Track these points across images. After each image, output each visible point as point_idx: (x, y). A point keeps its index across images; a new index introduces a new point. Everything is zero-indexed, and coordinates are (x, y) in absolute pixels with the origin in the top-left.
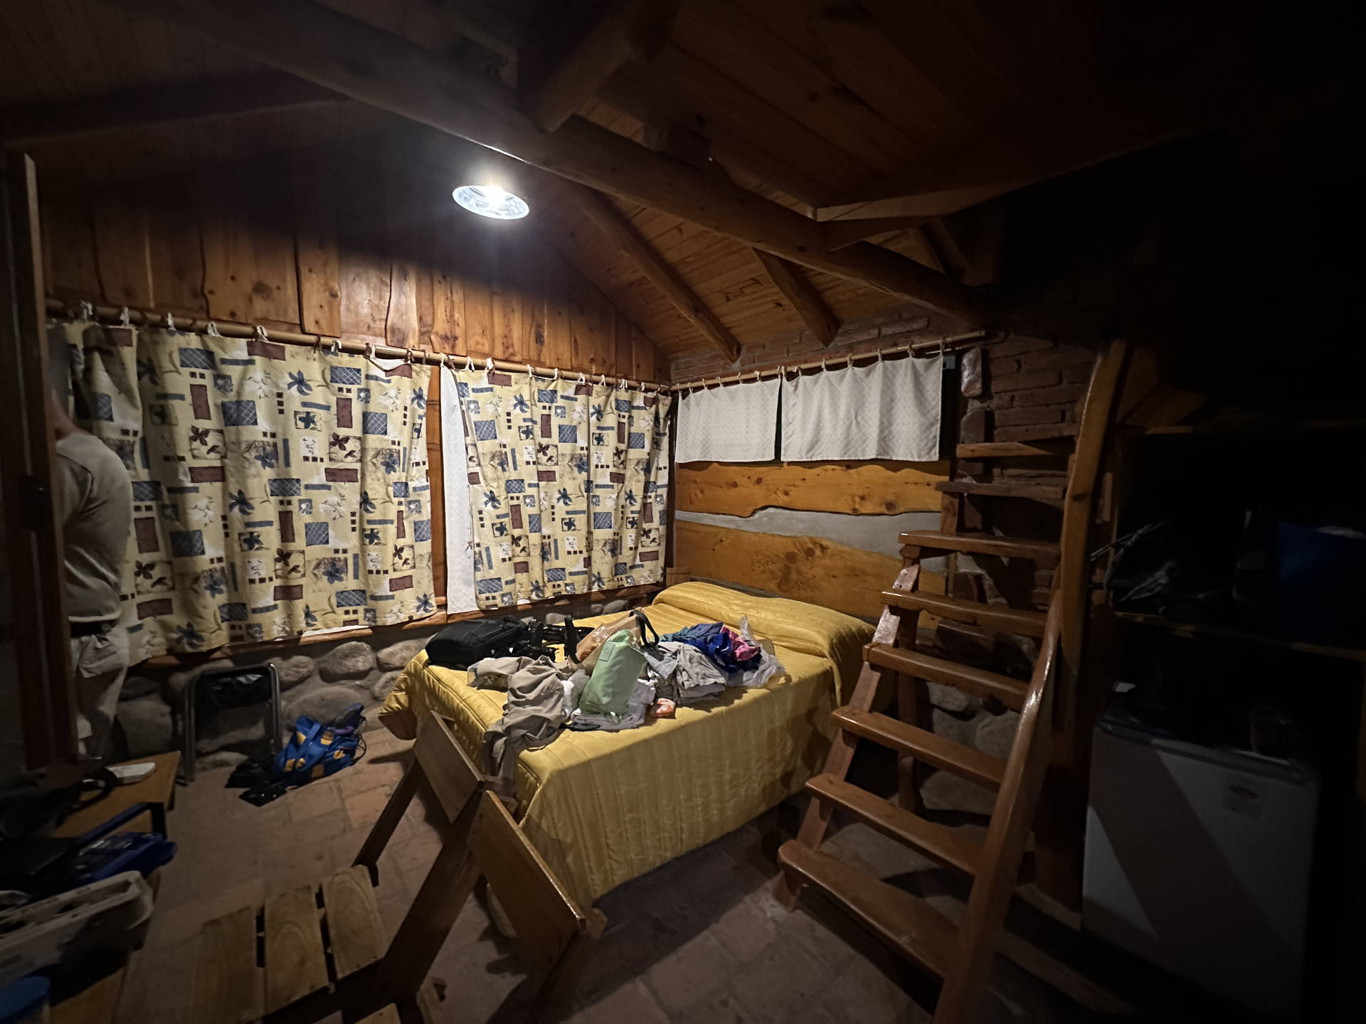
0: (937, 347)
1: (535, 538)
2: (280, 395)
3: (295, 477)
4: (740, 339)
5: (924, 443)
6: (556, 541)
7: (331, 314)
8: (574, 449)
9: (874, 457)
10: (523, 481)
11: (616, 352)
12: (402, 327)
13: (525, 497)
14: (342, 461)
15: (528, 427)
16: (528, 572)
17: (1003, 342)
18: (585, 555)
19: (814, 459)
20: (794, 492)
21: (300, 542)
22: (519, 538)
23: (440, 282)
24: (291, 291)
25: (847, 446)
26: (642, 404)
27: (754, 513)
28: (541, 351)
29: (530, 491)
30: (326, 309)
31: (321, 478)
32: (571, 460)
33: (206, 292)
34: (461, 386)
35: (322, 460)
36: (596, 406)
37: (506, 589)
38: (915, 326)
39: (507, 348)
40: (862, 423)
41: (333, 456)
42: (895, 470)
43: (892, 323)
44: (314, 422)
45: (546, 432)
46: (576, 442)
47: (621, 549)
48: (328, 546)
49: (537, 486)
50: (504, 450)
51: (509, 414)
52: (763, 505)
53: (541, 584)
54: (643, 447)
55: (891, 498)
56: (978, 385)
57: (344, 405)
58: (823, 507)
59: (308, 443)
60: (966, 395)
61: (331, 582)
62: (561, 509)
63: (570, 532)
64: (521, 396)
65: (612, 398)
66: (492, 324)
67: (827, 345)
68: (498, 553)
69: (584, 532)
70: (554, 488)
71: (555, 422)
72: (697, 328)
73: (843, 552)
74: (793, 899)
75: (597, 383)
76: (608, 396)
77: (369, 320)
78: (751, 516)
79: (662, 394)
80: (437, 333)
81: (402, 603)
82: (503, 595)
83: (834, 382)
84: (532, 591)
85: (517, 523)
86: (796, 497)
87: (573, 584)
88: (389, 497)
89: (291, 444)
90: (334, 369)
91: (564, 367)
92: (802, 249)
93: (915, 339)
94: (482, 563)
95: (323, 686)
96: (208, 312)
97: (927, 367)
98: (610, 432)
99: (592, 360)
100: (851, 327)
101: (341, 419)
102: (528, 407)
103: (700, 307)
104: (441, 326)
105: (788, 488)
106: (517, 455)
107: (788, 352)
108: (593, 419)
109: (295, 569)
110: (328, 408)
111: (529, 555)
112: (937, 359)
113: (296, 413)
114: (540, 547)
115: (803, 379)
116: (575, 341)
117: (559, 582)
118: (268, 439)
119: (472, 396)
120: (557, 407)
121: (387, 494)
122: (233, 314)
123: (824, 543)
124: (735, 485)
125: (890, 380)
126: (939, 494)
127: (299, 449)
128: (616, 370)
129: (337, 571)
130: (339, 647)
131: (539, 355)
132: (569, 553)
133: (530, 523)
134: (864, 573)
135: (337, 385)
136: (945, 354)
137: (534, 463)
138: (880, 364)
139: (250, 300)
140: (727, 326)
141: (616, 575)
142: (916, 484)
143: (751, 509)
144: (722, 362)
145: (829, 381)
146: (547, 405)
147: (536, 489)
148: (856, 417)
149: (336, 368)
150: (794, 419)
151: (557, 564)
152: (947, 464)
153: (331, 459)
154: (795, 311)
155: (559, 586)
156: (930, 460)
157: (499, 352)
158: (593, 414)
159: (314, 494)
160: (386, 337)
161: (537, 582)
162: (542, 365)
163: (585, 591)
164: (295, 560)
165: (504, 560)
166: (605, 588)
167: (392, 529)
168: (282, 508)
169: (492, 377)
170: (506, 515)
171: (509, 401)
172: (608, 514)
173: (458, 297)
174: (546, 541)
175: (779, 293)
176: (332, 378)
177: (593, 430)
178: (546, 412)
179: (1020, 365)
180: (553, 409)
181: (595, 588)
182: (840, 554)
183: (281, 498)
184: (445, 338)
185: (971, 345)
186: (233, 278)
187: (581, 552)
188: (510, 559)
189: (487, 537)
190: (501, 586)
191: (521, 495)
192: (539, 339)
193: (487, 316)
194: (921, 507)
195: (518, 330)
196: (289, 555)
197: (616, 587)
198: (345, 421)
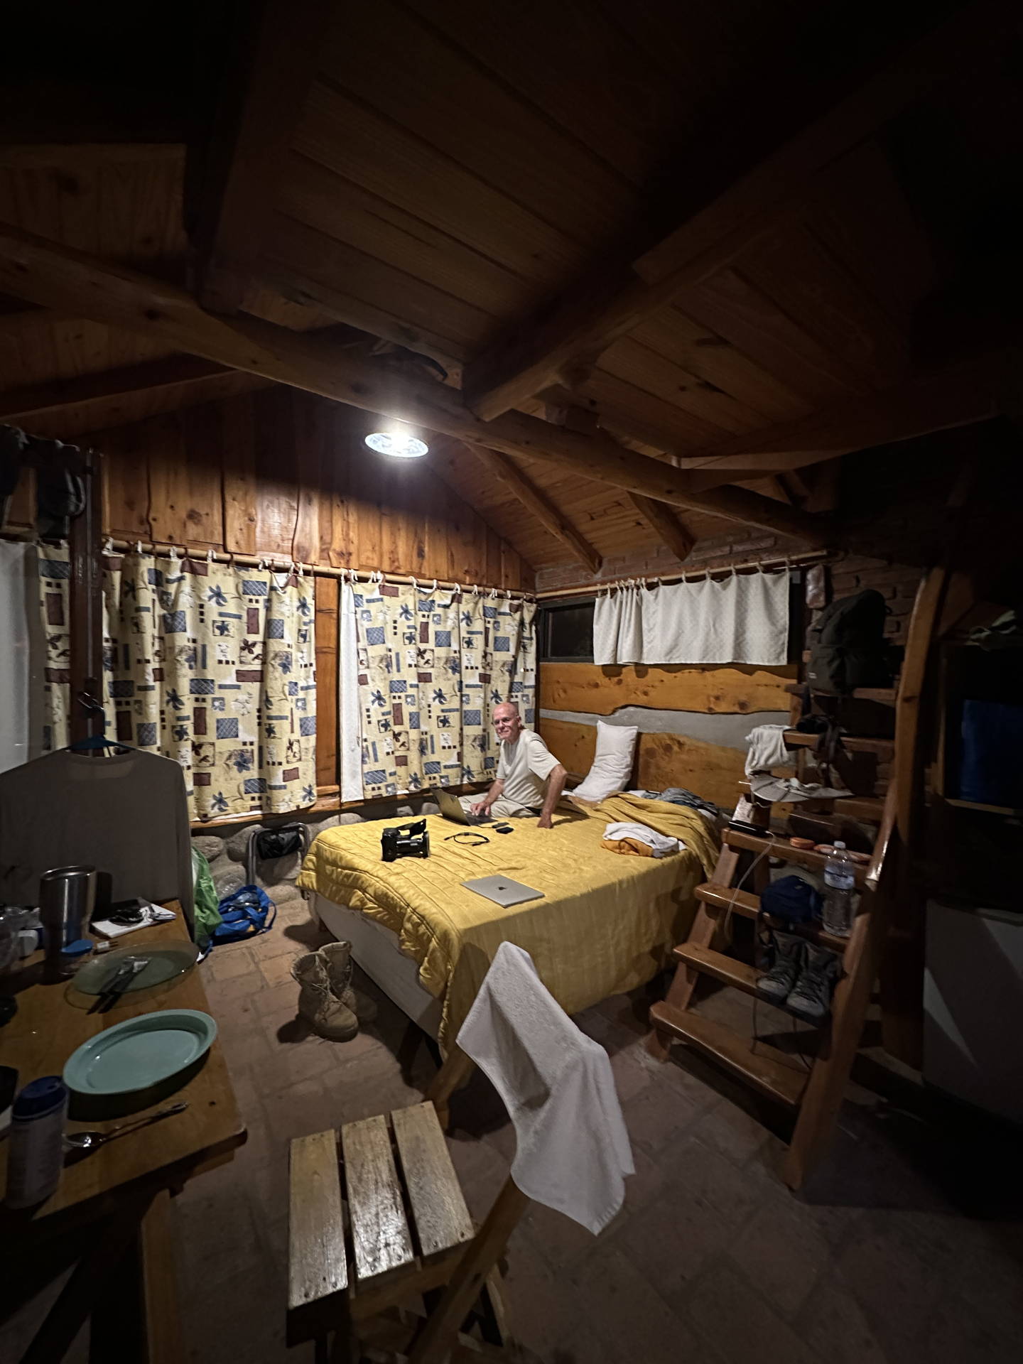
0: (783, 564)
1: (414, 734)
2: (202, 606)
3: (210, 677)
4: (602, 553)
5: (773, 649)
6: (432, 737)
7: (249, 536)
8: (448, 653)
9: (730, 661)
10: (405, 682)
11: (487, 564)
12: (307, 545)
13: (407, 696)
14: (251, 664)
15: (411, 633)
16: (406, 765)
17: (842, 560)
18: (458, 749)
19: (672, 662)
20: (653, 693)
21: (211, 735)
22: (400, 734)
23: (338, 506)
24: (217, 518)
25: (706, 652)
26: (508, 611)
27: (614, 711)
28: (422, 564)
29: (411, 691)
30: (245, 531)
31: (232, 680)
32: (446, 663)
33: (150, 519)
34: (358, 597)
35: (233, 663)
36: (466, 613)
37: (390, 780)
38: (763, 545)
39: (394, 562)
40: (720, 630)
41: (243, 659)
42: (750, 674)
43: (741, 542)
44: (227, 630)
45: (425, 639)
46: (450, 646)
47: (489, 744)
48: (237, 739)
49: (417, 686)
50: (389, 653)
51: (395, 622)
52: (623, 704)
53: (419, 776)
54: (508, 650)
55: (743, 698)
56: (822, 598)
57: (253, 614)
58: (680, 706)
59: (222, 648)
60: (811, 607)
61: (240, 771)
62: (436, 708)
63: (445, 728)
64: (406, 606)
65: (480, 605)
66: (381, 541)
67: (682, 559)
68: (383, 748)
69: (457, 729)
70: (430, 689)
71: (432, 629)
72: (562, 542)
73: (698, 747)
74: (664, 1053)
75: (470, 592)
76: (476, 603)
77: (279, 540)
78: (612, 714)
79: (528, 601)
80: (334, 550)
81: (292, 792)
82: (387, 786)
83: (694, 592)
84: (410, 783)
85: (399, 721)
86: (655, 696)
87: (447, 776)
88: (285, 695)
89: (208, 649)
90: (245, 583)
91: (442, 578)
92: (669, 492)
93: (764, 556)
94: (369, 757)
95: (230, 864)
96: (151, 536)
97: (775, 582)
98: (478, 636)
99: (467, 572)
100: (706, 544)
101: (251, 627)
102: (412, 616)
103: (566, 525)
104: (338, 544)
105: (646, 689)
106: (401, 659)
107: (646, 565)
108: (463, 624)
109: (205, 759)
110: (239, 617)
111: (408, 749)
112: (784, 575)
113: (214, 622)
114: (418, 742)
115: (662, 588)
116: (452, 555)
117: (434, 775)
118: (191, 645)
119: (366, 606)
120: (434, 615)
121: (283, 692)
122: (170, 538)
123: (682, 740)
124: (597, 686)
125: (743, 592)
126: (789, 695)
127: (214, 654)
128: (486, 579)
129: (245, 761)
130: (246, 829)
131: (420, 568)
132: (444, 748)
133: (410, 720)
134: (719, 767)
135: (248, 597)
136: (791, 570)
137: (416, 666)
138: (734, 578)
139: (185, 525)
140: (590, 542)
141: (486, 768)
142: (766, 685)
143: (612, 708)
144: (584, 573)
145: (689, 592)
146: (426, 613)
147: (416, 689)
148: (714, 625)
149: (247, 582)
150: (654, 625)
151: (434, 758)
152: (795, 669)
153: (241, 662)
154: (653, 529)
155: (434, 778)
156: (779, 664)
157: (386, 567)
158: (463, 620)
159: (227, 694)
160: (292, 554)
161: (415, 774)
162: (423, 577)
163: (458, 783)
164: (206, 751)
165: (388, 754)
166: (475, 780)
167: (286, 724)
168: (197, 705)
169: (383, 590)
170: (389, 713)
171: (396, 609)
172: (477, 712)
173: (352, 518)
174: (424, 737)
175: (638, 514)
176: (244, 590)
177: (464, 634)
178: (425, 620)
179: (858, 580)
180: (431, 617)
181: (466, 781)
182: (697, 749)
183: (197, 696)
184: (341, 554)
185: (815, 562)
186: (172, 507)
187: (455, 747)
188: (393, 752)
189: (373, 733)
190: (385, 777)
191: (402, 695)
192: (421, 554)
193: (377, 535)
194: (771, 707)
195: (403, 547)
196: (200, 746)
197: (485, 780)
198: (253, 629)
